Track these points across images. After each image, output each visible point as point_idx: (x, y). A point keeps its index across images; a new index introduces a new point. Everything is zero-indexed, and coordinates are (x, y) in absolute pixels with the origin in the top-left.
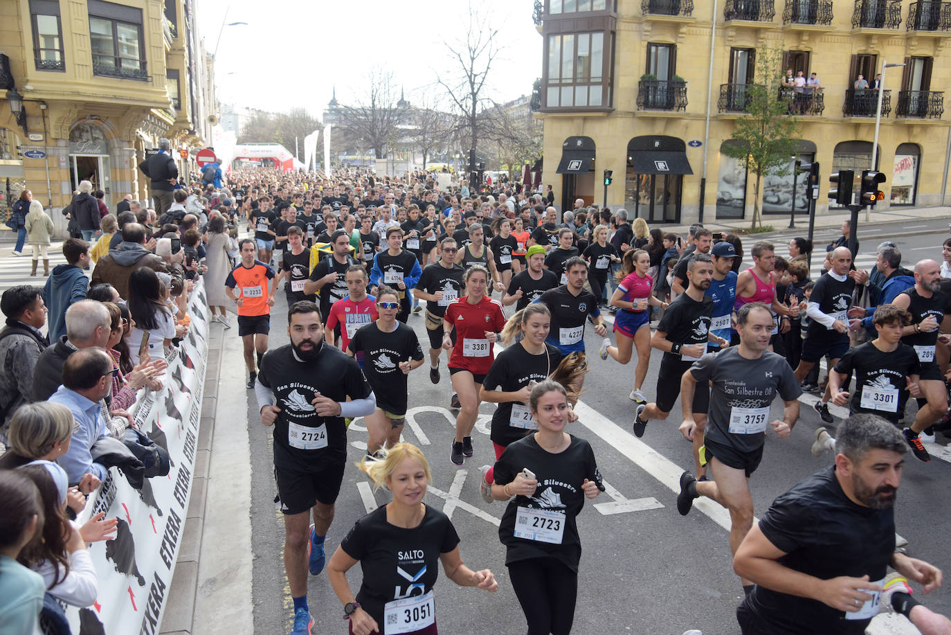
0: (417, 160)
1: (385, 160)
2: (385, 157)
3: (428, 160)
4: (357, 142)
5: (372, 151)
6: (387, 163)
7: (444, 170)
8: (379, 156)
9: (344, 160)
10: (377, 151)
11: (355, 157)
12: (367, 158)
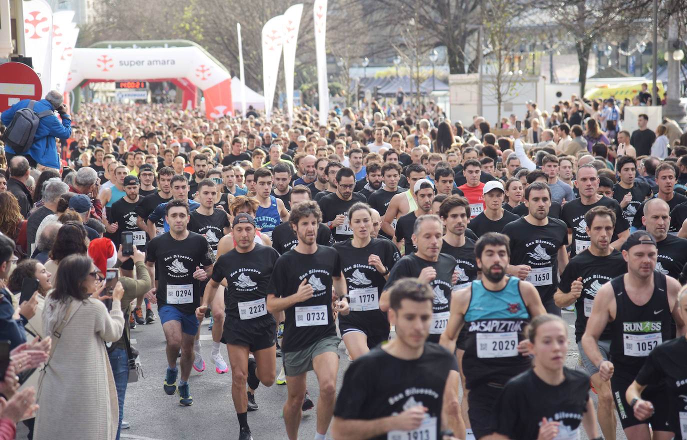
0: (560, 73)
1: (474, 77)
2: (473, 68)
3: (591, 71)
4: (399, 29)
5: (439, 54)
6: (480, 84)
7: (643, 98)
8: (456, 67)
9: (365, 80)
10: (451, 53)
11: (392, 70)
12: (425, 72)
